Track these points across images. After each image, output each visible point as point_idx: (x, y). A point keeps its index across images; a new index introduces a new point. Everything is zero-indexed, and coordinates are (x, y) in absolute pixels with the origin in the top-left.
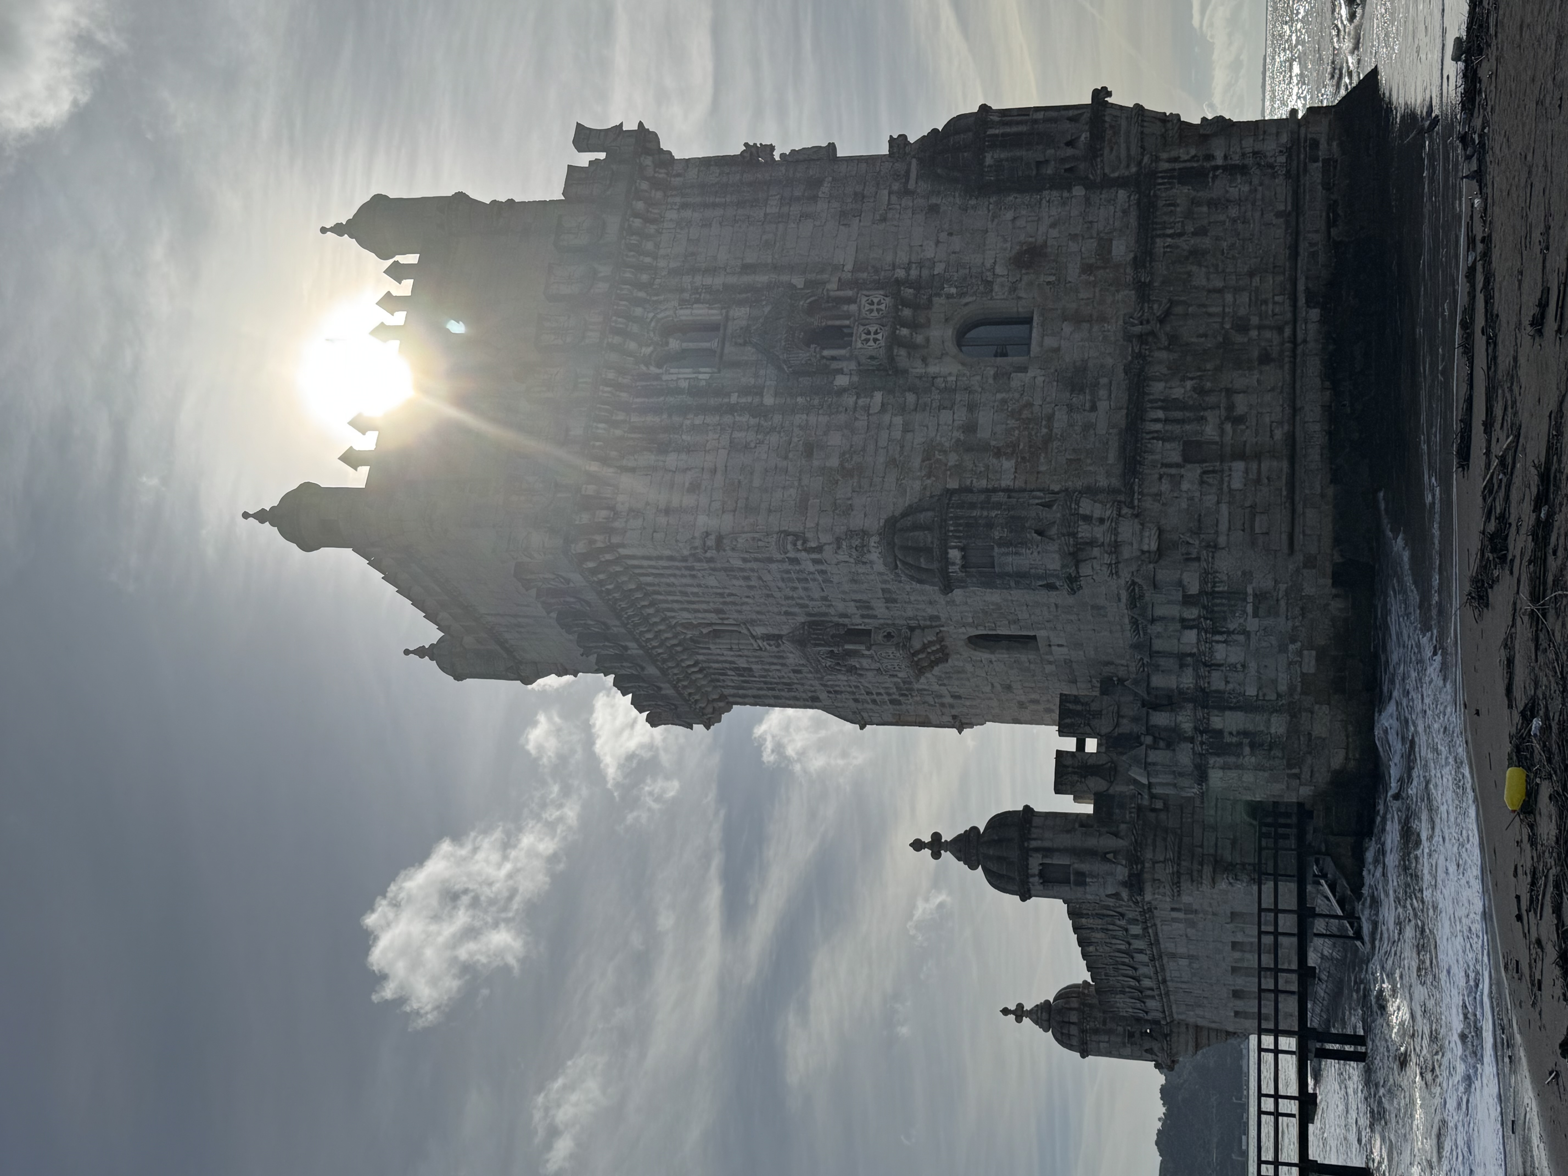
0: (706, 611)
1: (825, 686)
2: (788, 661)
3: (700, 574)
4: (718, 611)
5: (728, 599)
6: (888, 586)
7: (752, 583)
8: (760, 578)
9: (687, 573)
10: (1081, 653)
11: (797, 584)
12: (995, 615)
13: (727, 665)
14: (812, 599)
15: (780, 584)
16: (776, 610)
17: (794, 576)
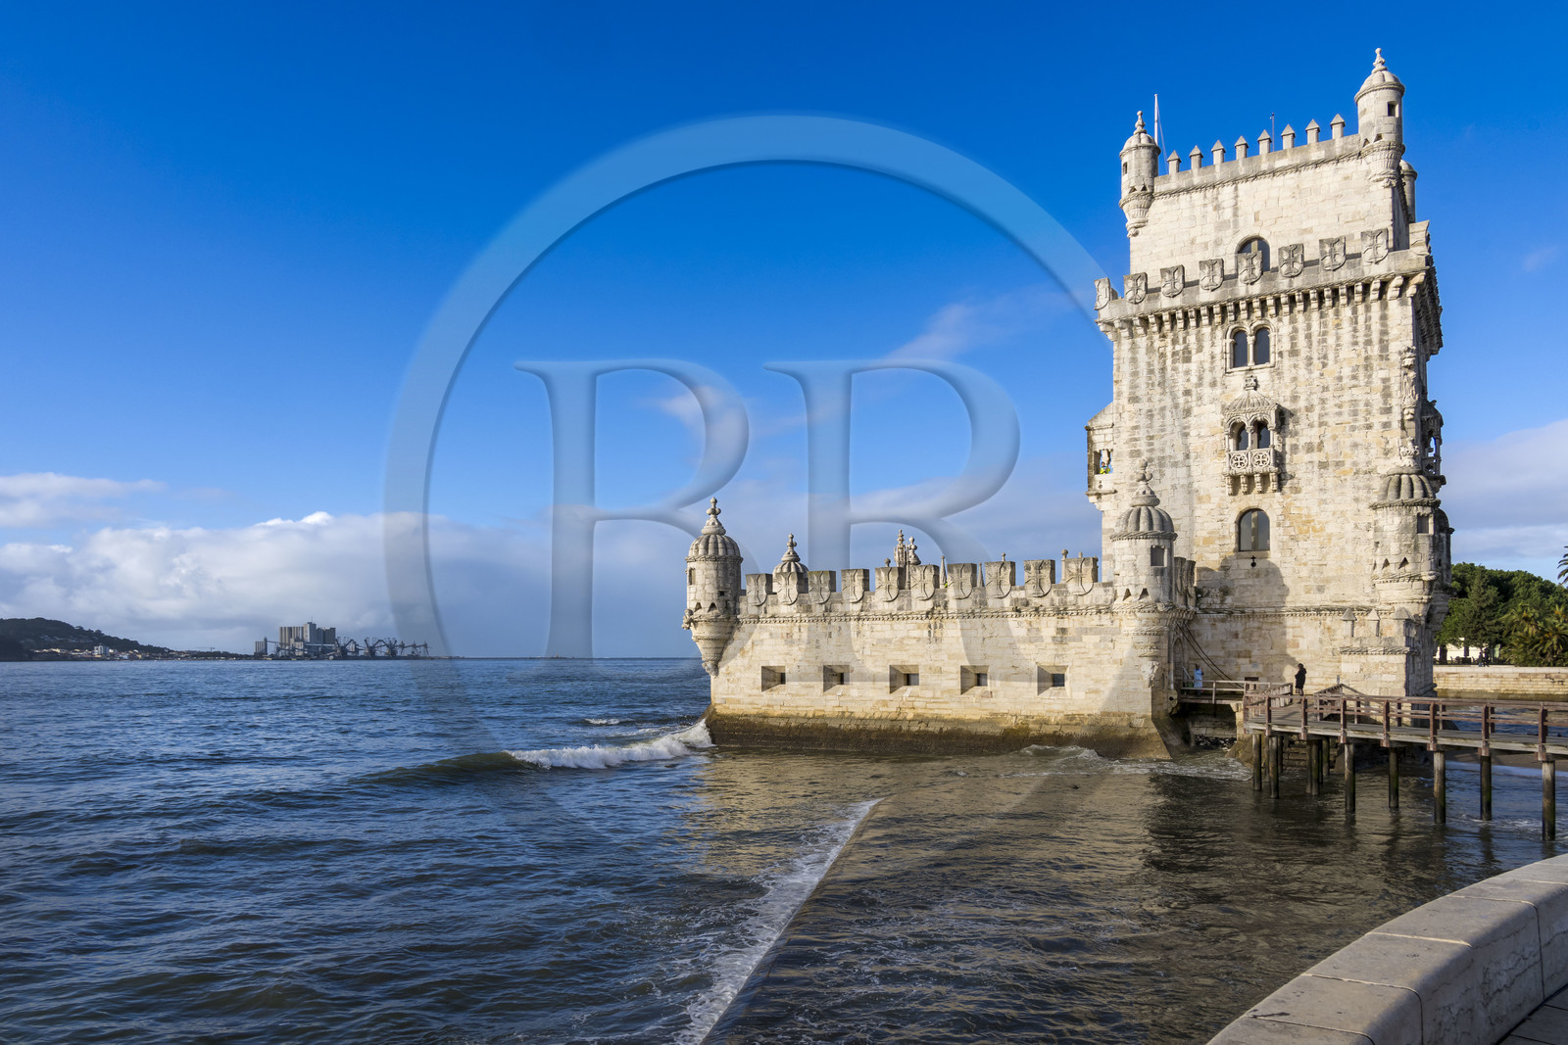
0: (1293, 345)
1: (1163, 409)
2: (1206, 390)
3: (1356, 347)
4: (1294, 352)
5: (1316, 361)
6: (1348, 465)
7: (1345, 381)
8: (1354, 386)
9: (1361, 339)
10: (1242, 576)
11: (1346, 409)
12: (1305, 528)
13: (1193, 347)
14: (1321, 416)
15: (1347, 397)
16: (1299, 389)
17: (1361, 407)
